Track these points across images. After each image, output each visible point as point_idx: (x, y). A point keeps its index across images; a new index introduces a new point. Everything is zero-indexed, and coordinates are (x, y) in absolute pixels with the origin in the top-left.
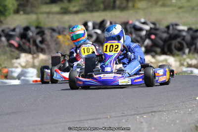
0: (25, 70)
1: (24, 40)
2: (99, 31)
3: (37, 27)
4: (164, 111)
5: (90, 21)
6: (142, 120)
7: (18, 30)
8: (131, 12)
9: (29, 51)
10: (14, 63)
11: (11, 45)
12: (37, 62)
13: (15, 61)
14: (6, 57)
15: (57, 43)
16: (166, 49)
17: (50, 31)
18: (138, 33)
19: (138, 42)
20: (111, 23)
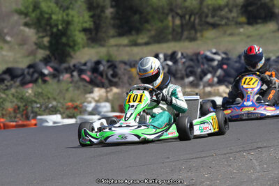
0: (99, 104)
1: (96, 75)
2: (170, 63)
3: (108, 61)
4: (270, 146)
5: (161, 53)
6: (250, 157)
7: (89, 65)
8: (199, 42)
9: (101, 85)
11: (84, 80)
12: (110, 96)
13: (88, 95)
14: (79, 92)
18: (210, 63)
19: (210, 72)
20: (182, 54)
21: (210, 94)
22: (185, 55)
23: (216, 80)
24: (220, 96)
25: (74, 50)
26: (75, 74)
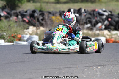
0: (32, 36)
1: (32, 18)
2: (77, 15)
3: (40, 11)
4: (111, 65)
5: (72, 8)
6: (97, 70)
7: (29, 12)
10: (25, 31)
11: (24, 21)
12: (39, 32)
13: (25, 30)
14: (20, 28)
15: (52, 21)
16: (117, 27)
17: (47, 13)
18: (101, 17)
19: (100, 22)
20: (85, 10)
21: (98, 35)
22: (86, 10)
23: (103, 27)
24: (105, 37)
25: (21, 3)
26: (20, 17)
